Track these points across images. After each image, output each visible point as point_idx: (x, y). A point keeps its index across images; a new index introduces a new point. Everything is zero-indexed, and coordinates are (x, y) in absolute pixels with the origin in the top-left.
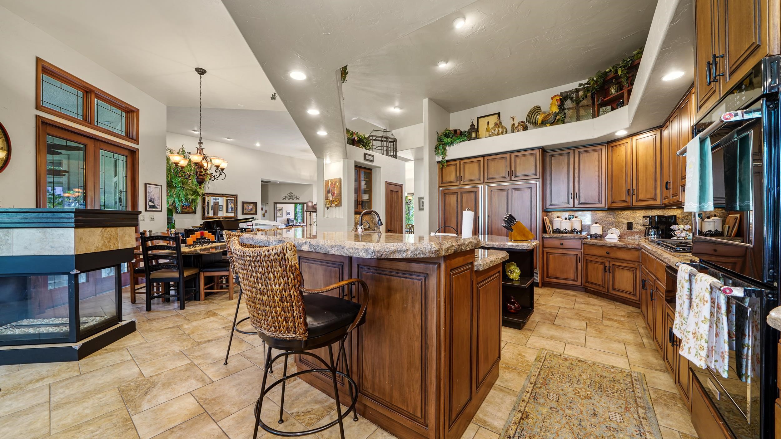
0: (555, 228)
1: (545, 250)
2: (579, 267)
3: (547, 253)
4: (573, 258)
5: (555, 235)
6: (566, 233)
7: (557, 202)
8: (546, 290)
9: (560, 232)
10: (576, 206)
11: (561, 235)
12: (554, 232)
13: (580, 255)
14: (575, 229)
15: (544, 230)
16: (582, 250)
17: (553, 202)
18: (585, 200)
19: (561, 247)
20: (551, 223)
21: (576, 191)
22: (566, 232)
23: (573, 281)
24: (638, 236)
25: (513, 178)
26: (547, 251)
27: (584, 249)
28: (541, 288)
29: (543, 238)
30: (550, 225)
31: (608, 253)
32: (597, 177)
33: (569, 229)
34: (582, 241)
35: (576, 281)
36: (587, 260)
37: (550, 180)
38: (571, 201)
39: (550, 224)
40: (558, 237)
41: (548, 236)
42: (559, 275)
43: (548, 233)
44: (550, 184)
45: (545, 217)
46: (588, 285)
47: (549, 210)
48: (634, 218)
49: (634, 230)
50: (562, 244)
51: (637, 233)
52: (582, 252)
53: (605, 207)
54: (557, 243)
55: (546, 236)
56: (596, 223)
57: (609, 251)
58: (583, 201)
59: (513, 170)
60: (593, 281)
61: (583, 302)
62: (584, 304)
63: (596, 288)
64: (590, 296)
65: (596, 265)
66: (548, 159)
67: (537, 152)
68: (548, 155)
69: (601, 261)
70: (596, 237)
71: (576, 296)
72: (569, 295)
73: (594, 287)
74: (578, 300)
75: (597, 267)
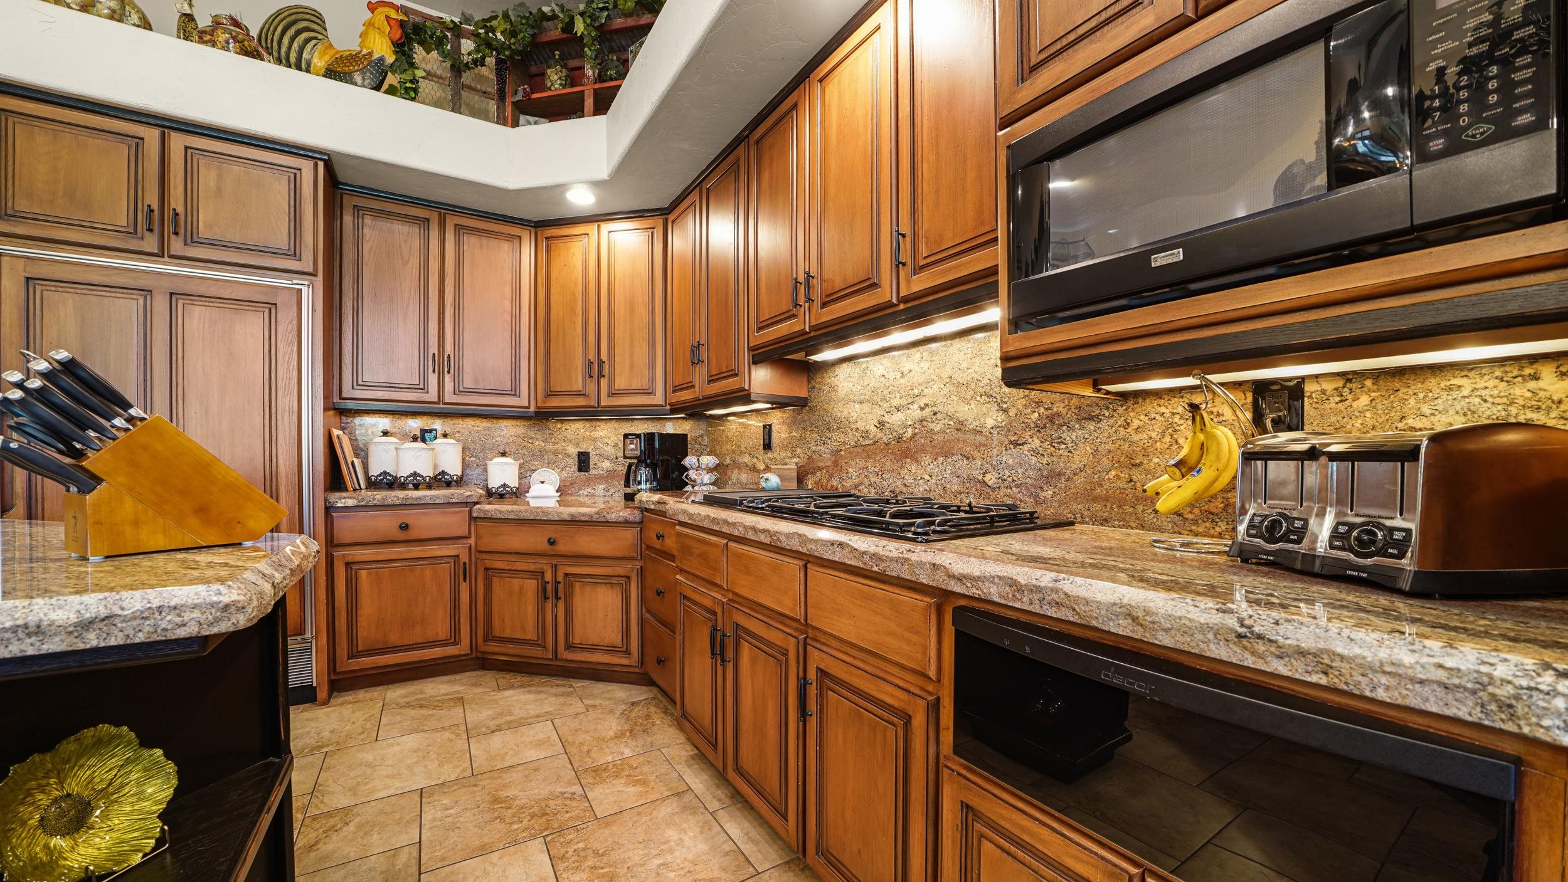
0: (374, 471)
1: (338, 553)
2: (465, 597)
3: (348, 565)
4: (445, 570)
5: (379, 496)
6: (416, 487)
7: (382, 378)
8: (346, 711)
9: (391, 483)
10: (449, 397)
11: (399, 494)
12: (373, 484)
13: (464, 558)
14: (443, 473)
15: (335, 479)
16: (472, 541)
17: (367, 377)
18: (476, 381)
19: (402, 536)
20: (362, 452)
21: (449, 349)
22: (416, 482)
23: (447, 645)
24: (602, 486)
26: (350, 559)
27: (478, 537)
28: (326, 703)
29: (329, 509)
30: (356, 461)
31: (552, 542)
32: (508, 318)
33: (427, 472)
34: (470, 512)
35: (455, 643)
36: (487, 569)
37: (358, 297)
38: (433, 379)
39: (357, 456)
40: (390, 502)
41: (350, 502)
42: (394, 639)
43: (350, 487)
44: (356, 312)
45: (336, 432)
46: (493, 647)
47: (351, 405)
48: (594, 440)
49: (592, 472)
50: (404, 527)
51: (600, 478)
52: (470, 546)
53: (528, 407)
54: (386, 523)
55: (344, 500)
56: (503, 454)
57: (553, 536)
58: (468, 383)
59: (180, 210)
60: (507, 633)
61: (493, 724)
62: (498, 729)
63: (518, 652)
64: (502, 682)
65: (516, 583)
66: (348, 219)
67: (306, 166)
68: (349, 201)
69: (532, 567)
70: (502, 496)
71: (461, 701)
72: (438, 704)
73: (511, 652)
74: (472, 717)
75: (521, 589)
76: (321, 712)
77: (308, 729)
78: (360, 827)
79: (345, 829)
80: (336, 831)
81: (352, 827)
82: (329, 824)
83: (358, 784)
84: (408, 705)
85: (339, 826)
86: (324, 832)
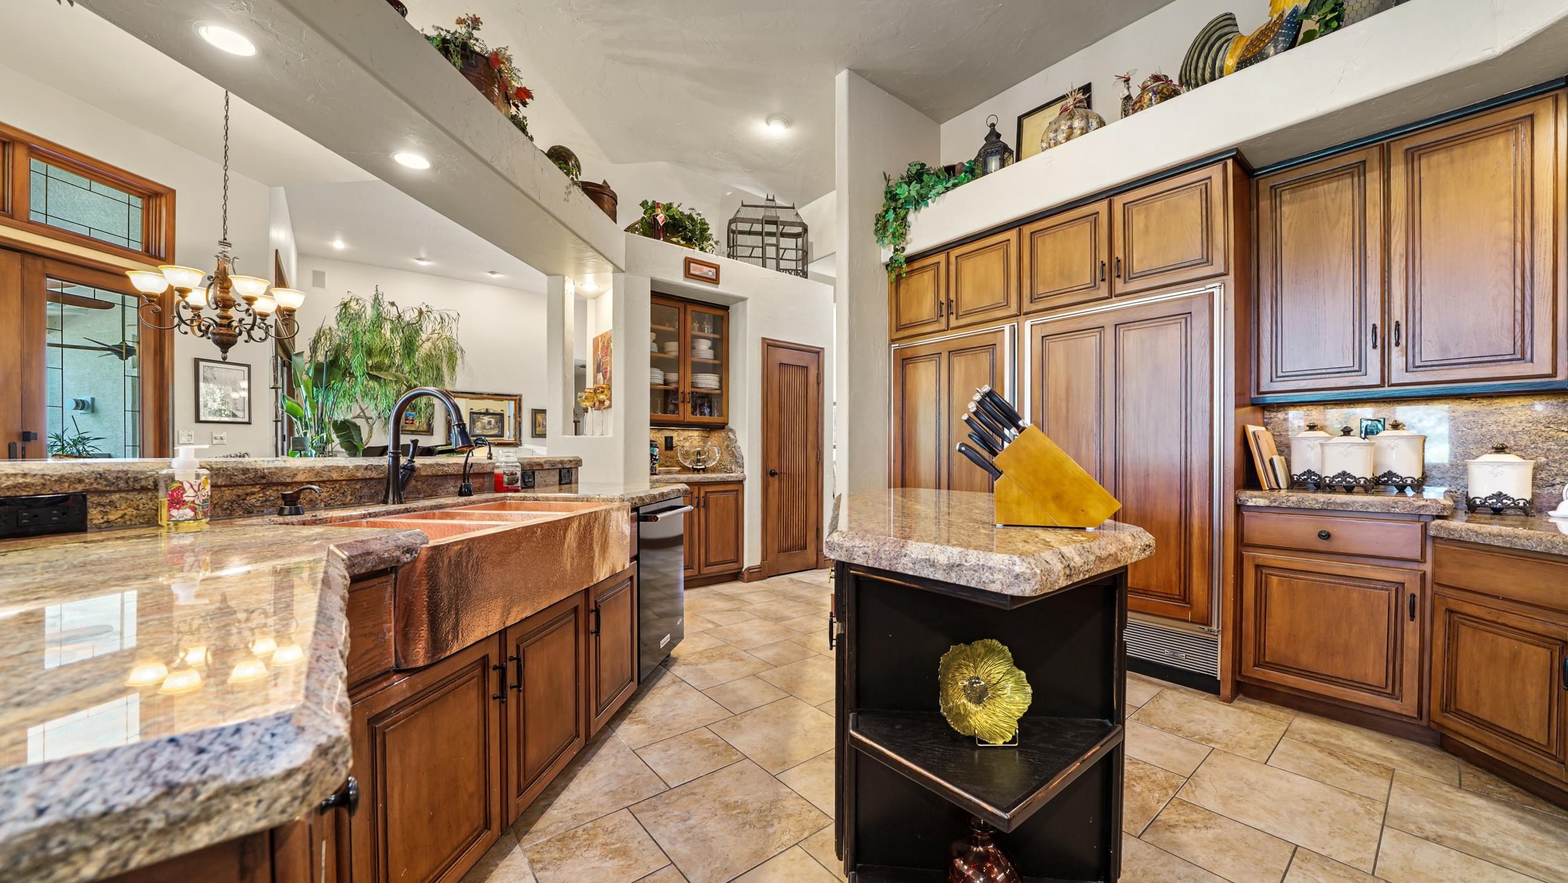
0: (1297, 470)
1: (1248, 554)
2: (1412, 640)
3: (1258, 567)
4: (1381, 599)
5: (1295, 497)
6: (1349, 490)
7: (1305, 366)
8: (1246, 717)
9: (1321, 485)
10: (1398, 374)
11: (1322, 497)
12: (1295, 484)
13: (1413, 587)
14: (1390, 474)
15: (1248, 477)
16: (1428, 567)
17: (1288, 366)
18: (1444, 349)
19: (1322, 545)
20: (1284, 448)
21: (1398, 314)
22: (1347, 484)
23: (1380, 694)
25: (1120, 286)
26: (1260, 562)
27: (1437, 563)
28: (1229, 701)
29: (1239, 508)
30: (1277, 459)
32: (1506, 246)
33: (1361, 470)
34: (1425, 528)
35: (1392, 695)
36: (1451, 612)
37: (1277, 283)
38: (1374, 356)
39: (1281, 453)
40: (1307, 505)
41: (1262, 502)
42: (1306, 660)
43: (1265, 486)
44: (1275, 299)
45: (1251, 429)
46: (1453, 723)
47: (1270, 399)
50: (1326, 536)
52: (1425, 573)
53: (1554, 374)
54: (1304, 529)
55: (1253, 499)
56: (1500, 449)
58: (1429, 353)
59: (1121, 257)
60: (1485, 713)
61: (1430, 829)
62: (1438, 840)
63: (1504, 749)
64: (1468, 779)
65: (1506, 645)
66: (1265, 204)
67: (1215, 172)
68: (1264, 185)
69: (1539, 627)
70: (1497, 512)
71: (1390, 774)
72: (1358, 762)
73: (1488, 741)
74: (1400, 802)
75: (1515, 657)
76: (1223, 708)
77: (1204, 718)
78: (1217, 839)
79: (1204, 831)
80: (1195, 827)
81: (1210, 834)
82: (1191, 817)
83: (1232, 796)
84: (1315, 744)
85: (1198, 825)
86: (1185, 821)
